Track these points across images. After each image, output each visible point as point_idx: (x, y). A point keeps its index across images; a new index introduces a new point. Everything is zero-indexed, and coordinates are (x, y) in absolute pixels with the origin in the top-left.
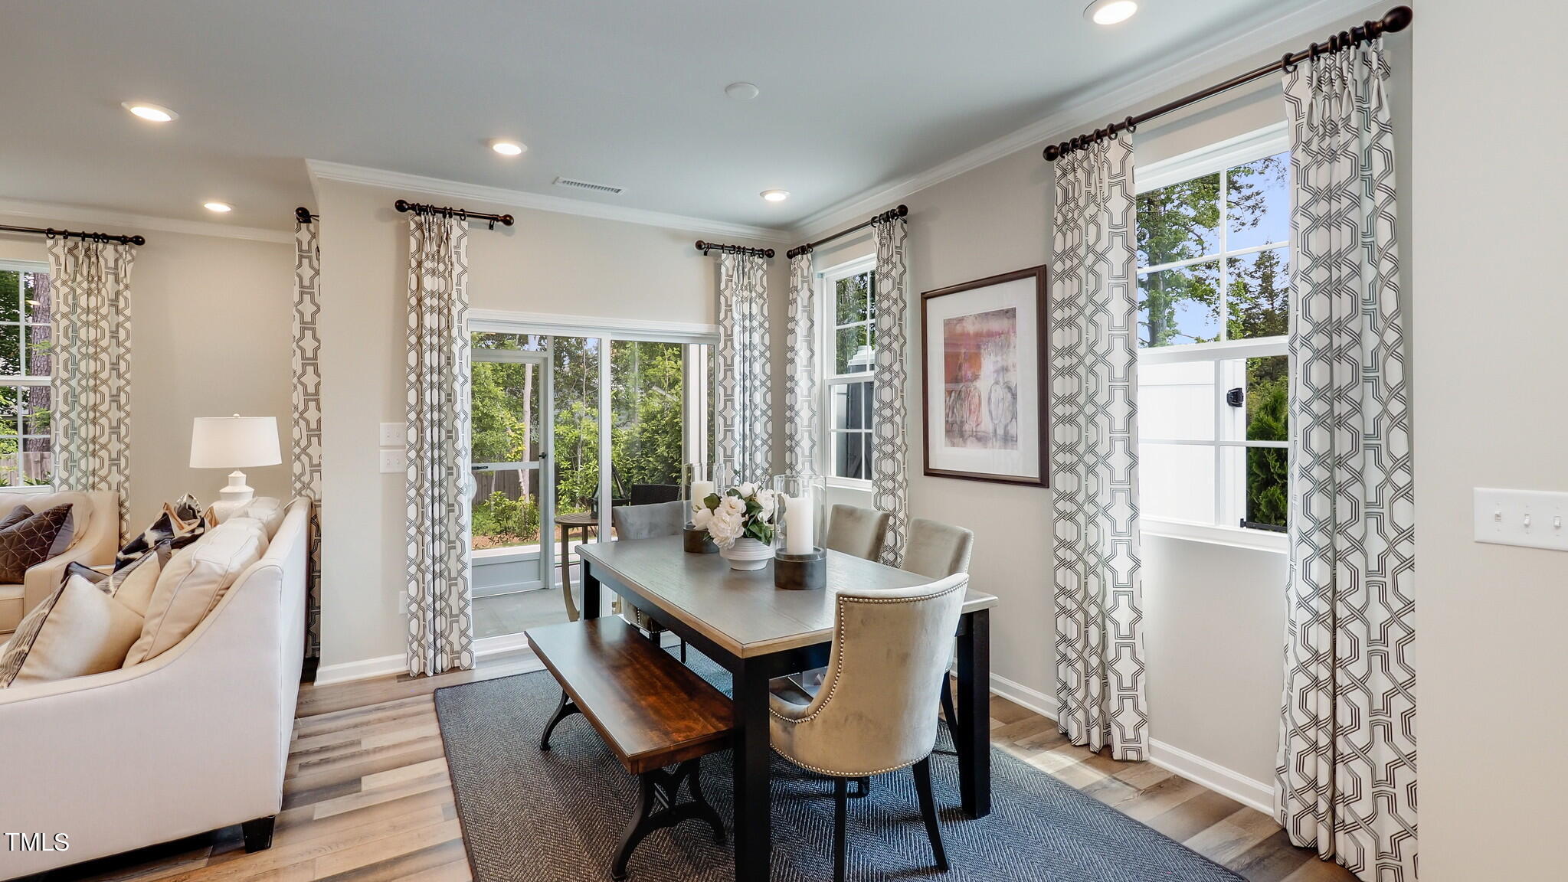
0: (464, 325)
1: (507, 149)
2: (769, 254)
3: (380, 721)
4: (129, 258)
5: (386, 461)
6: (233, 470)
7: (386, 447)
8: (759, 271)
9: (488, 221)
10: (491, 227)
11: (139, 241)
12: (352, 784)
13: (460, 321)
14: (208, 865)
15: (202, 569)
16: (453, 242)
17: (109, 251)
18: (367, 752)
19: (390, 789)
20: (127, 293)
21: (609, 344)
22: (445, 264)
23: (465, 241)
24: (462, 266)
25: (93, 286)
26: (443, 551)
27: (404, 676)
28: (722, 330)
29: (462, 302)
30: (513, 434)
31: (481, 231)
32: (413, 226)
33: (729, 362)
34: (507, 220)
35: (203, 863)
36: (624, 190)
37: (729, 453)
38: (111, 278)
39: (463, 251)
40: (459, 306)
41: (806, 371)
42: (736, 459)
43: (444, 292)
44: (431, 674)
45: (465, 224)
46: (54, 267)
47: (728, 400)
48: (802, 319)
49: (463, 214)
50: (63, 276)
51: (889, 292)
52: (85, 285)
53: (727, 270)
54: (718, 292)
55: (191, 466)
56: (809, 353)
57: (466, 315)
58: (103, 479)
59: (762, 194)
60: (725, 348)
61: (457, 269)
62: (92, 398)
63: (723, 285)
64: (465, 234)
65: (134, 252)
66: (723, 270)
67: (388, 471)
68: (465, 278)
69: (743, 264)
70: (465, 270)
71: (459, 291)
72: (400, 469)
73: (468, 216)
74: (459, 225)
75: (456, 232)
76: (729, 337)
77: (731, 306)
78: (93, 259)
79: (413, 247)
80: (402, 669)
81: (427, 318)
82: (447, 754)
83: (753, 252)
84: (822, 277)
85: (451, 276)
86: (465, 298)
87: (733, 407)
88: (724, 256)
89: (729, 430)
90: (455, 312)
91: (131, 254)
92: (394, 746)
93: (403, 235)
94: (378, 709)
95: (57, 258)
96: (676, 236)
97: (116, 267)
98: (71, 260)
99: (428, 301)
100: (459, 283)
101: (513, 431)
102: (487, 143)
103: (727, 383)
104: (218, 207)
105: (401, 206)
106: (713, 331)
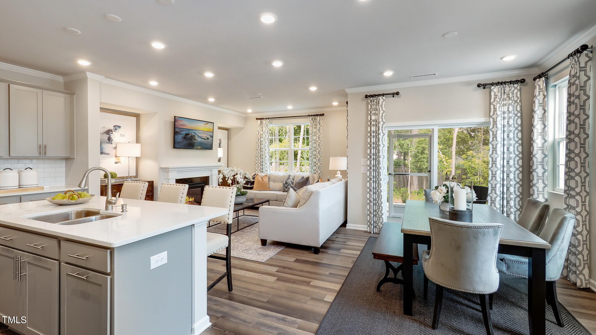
0: (383, 129)
1: (388, 74)
2: (523, 81)
3: (354, 239)
4: (322, 119)
5: (363, 170)
6: (338, 171)
7: (363, 166)
8: (514, 90)
9: (392, 95)
10: (393, 97)
11: (323, 115)
12: (339, 249)
13: (382, 127)
14: (308, 253)
15: (308, 190)
16: (380, 104)
17: (318, 118)
18: (346, 245)
19: (344, 253)
20: (321, 127)
21: (437, 130)
22: (378, 111)
23: (384, 103)
24: (383, 110)
25: (315, 126)
26: (376, 197)
27: (366, 232)
28: (491, 120)
29: (383, 122)
30: (446, 164)
31: (390, 99)
32: (369, 101)
33: (495, 134)
34: (397, 93)
35: (307, 252)
36: (437, 74)
37: (494, 173)
38: (319, 124)
39: (383, 106)
40: (382, 123)
41: (541, 135)
42: (498, 176)
43: (377, 120)
44: (372, 233)
45: (384, 98)
46: (310, 123)
47: (494, 150)
48: (538, 109)
49: (383, 95)
50: (311, 125)
51: (574, 93)
52: (314, 127)
53: (495, 93)
54: (490, 103)
55: (330, 169)
56: (543, 126)
57: (384, 126)
58: (317, 172)
59: (501, 58)
60: (493, 127)
61: (382, 112)
62: (315, 153)
63: (492, 100)
64: (384, 101)
65: (323, 117)
66: (492, 94)
67: (363, 172)
68: (384, 114)
69: (504, 89)
70: (384, 112)
71: (382, 119)
72: (365, 172)
73: (385, 95)
74: (382, 98)
75: (381, 100)
76: (495, 123)
77: (496, 109)
78: (316, 120)
79: (369, 108)
80: (366, 230)
81: (372, 128)
82: (362, 251)
83: (511, 82)
84: (555, 87)
85: (379, 114)
86: (384, 120)
87: (496, 153)
88: (492, 87)
89: (494, 163)
90: (380, 126)
91: (322, 118)
92: (352, 246)
93: (368, 104)
94: (355, 237)
95: (310, 120)
96: (468, 84)
97: (319, 122)
98: (312, 121)
99: (373, 123)
100: (382, 116)
101: (446, 163)
102: (382, 73)
103: (494, 143)
104: (335, 104)
105: (366, 97)
106: (488, 121)
